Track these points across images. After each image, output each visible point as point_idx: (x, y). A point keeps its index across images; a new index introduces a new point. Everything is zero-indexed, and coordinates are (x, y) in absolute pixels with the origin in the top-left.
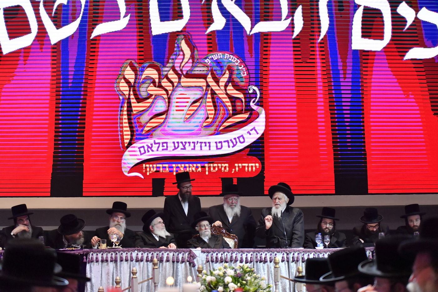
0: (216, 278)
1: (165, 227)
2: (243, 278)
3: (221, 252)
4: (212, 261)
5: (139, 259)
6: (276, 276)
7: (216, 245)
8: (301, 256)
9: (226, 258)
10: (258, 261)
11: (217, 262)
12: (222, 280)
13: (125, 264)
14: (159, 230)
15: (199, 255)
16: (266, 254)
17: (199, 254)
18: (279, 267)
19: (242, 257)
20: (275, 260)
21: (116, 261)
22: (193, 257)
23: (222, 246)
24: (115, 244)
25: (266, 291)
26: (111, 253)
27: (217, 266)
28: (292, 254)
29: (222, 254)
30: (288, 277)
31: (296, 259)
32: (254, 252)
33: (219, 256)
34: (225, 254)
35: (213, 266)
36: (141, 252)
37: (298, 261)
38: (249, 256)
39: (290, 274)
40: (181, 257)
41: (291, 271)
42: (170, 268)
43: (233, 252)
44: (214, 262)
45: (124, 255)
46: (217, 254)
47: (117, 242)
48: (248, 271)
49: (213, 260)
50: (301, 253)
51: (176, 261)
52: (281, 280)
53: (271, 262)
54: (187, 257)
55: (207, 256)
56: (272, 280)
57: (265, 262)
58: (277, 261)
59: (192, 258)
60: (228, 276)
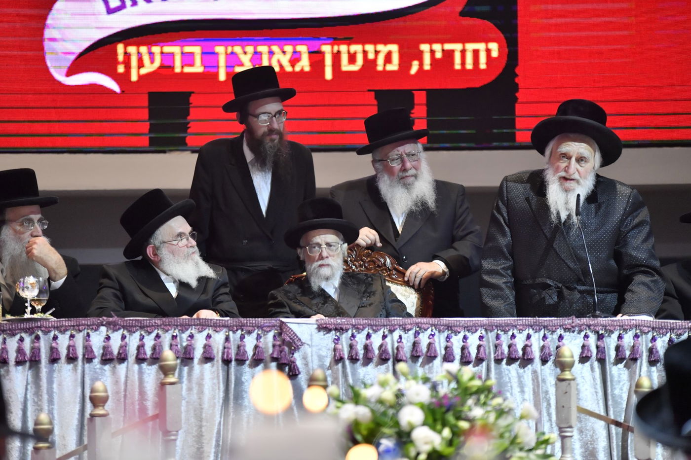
0: (373, 411)
1: (196, 248)
2: (461, 411)
3: (382, 331)
4: (354, 360)
5: (111, 353)
6: (562, 408)
7: (365, 307)
8: (644, 343)
9: (398, 348)
10: (502, 359)
11: (367, 360)
12: (392, 419)
13: (65, 370)
14: (178, 263)
15: (311, 340)
16: (529, 337)
17: (311, 335)
18: (574, 380)
19: (449, 344)
20: (558, 355)
21: (34, 362)
22: (289, 345)
23: (384, 311)
24: (31, 305)
25: (538, 456)
26: (18, 337)
27: (371, 373)
28: (615, 336)
29: (384, 337)
30: (602, 413)
31: (628, 353)
32: (488, 328)
33: (376, 341)
34: (396, 335)
35: (354, 374)
36: (121, 332)
37: (634, 360)
38: (473, 341)
39: (610, 403)
40: (253, 346)
41: (612, 395)
42: (215, 381)
43: (420, 328)
44: (359, 363)
45: (63, 342)
46: (368, 336)
47: (39, 301)
48: (474, 389)
49: (357, 354)
50: (646, 333)
51: (236, 360)
52: (580, 422)
53: (544, 361)
54: (270, 345)
55: (337, 340)
56: (550, 420)
57: (526, 361)
58: (568, 359)
59: (286, 349)
60: (411, 403)
